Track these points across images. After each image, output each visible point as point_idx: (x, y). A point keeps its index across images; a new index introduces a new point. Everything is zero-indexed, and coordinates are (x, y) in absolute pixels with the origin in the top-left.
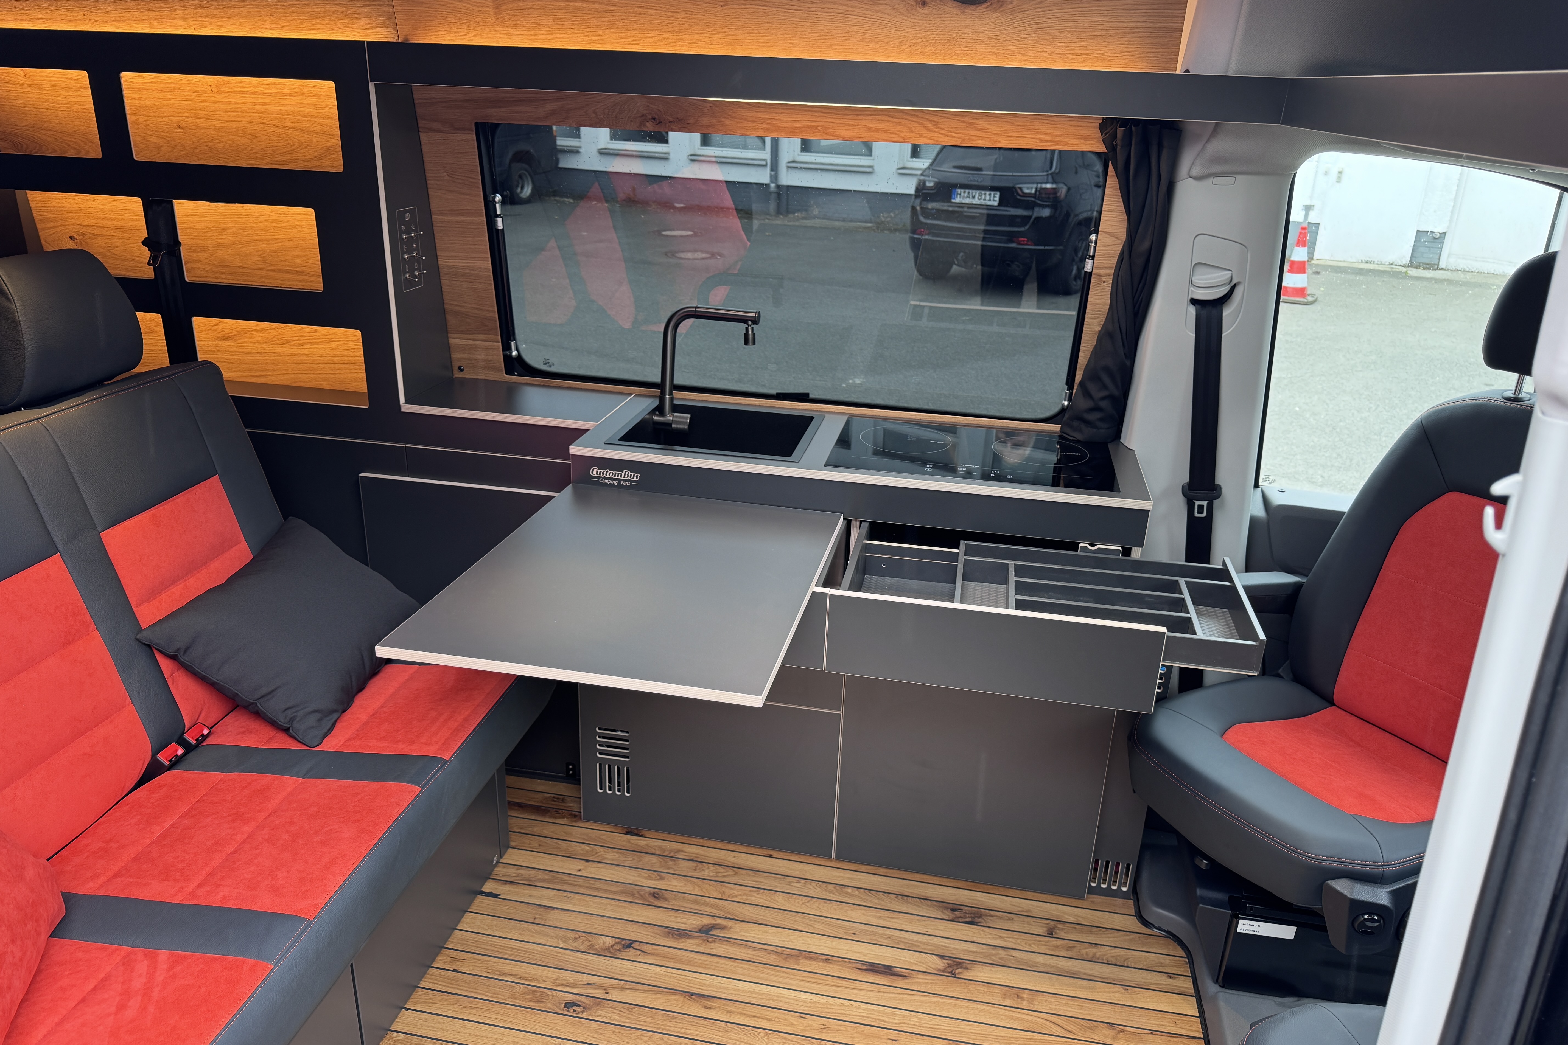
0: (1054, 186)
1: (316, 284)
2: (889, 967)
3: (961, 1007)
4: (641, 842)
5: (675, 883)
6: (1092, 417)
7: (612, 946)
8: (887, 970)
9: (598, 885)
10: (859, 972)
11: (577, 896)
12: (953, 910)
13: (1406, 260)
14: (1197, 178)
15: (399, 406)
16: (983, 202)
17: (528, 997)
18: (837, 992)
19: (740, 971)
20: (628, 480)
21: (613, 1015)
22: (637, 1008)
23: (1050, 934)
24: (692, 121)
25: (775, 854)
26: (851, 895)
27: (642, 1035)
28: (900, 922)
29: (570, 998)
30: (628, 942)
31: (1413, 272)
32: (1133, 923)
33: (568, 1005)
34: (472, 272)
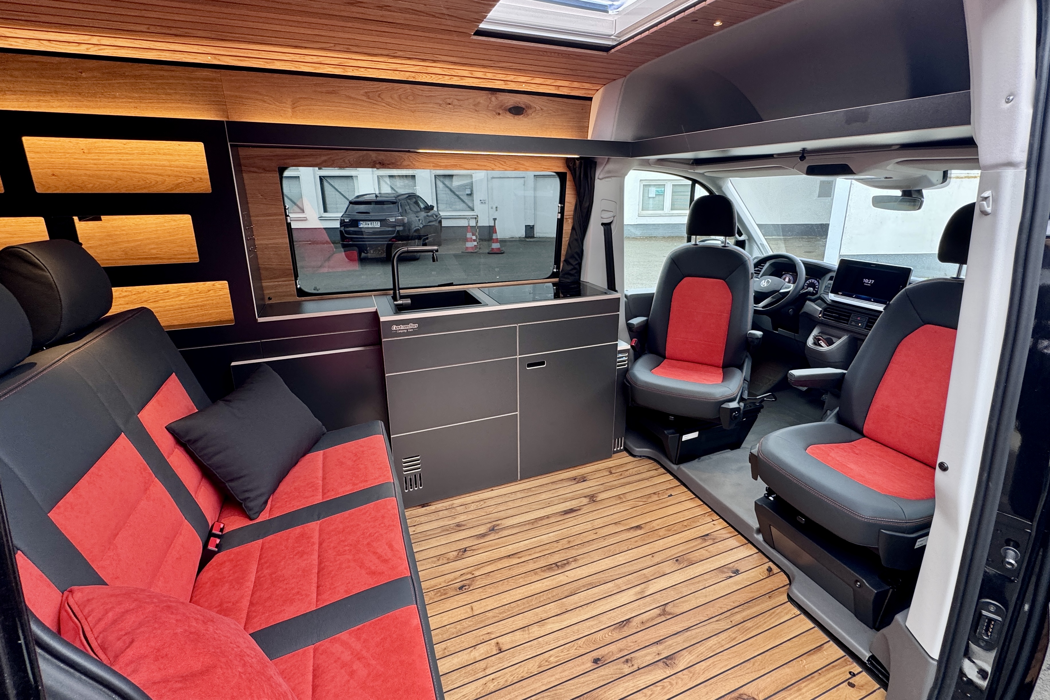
0: (402, 218)
1: (195, 258)
2: (571, 509)
3: (607, 510)
4: (432, 508)
5: (463, 517)
6: (572, 272)
7: (458, 554)
8: (572, 511)
9: (429, 533)
10: (563, 516)
11: (423, 542)
12: (575, 479)
13: (524, 236)
14: (601, 179)
15: (257, 320)
16: (373, 226)
17: (439, 595)
18: (562, 527)
19: (519, 537)
20: (412, 329)
21: (484, 581)
22: (491, 574)
23: (611, 473)
24: (399, 163)
25: (494, 489)
26: (536, 490)
27: (503, 583)
28: (561, 492)
29: (459, 585)
30: (464, 550)
31: (528, 240)
32: (631, 459)
33: (461, 588)
34: (277, 246)
